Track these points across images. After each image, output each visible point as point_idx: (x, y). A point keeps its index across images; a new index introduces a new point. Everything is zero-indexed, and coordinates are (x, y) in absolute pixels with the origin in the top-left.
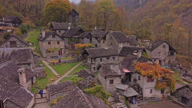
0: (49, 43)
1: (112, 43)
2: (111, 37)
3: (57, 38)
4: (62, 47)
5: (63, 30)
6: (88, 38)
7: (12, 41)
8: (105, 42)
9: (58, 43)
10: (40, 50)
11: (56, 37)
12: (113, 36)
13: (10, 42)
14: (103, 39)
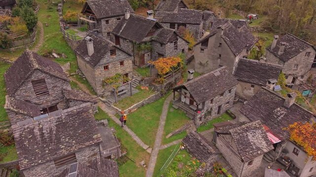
0: (106, 68)
1: (220, 55)
2: (221, 44)
3: (119, 55)
4: (127, 71)
5: (113, 18)
6: (172, 42)
7: (36, 79)
8: (206, 50)
9: (122, 63)
10: (82, 74)
11: (118, 52)
12: (224, 42)
13: (33, 82)
14: (201, 44)
